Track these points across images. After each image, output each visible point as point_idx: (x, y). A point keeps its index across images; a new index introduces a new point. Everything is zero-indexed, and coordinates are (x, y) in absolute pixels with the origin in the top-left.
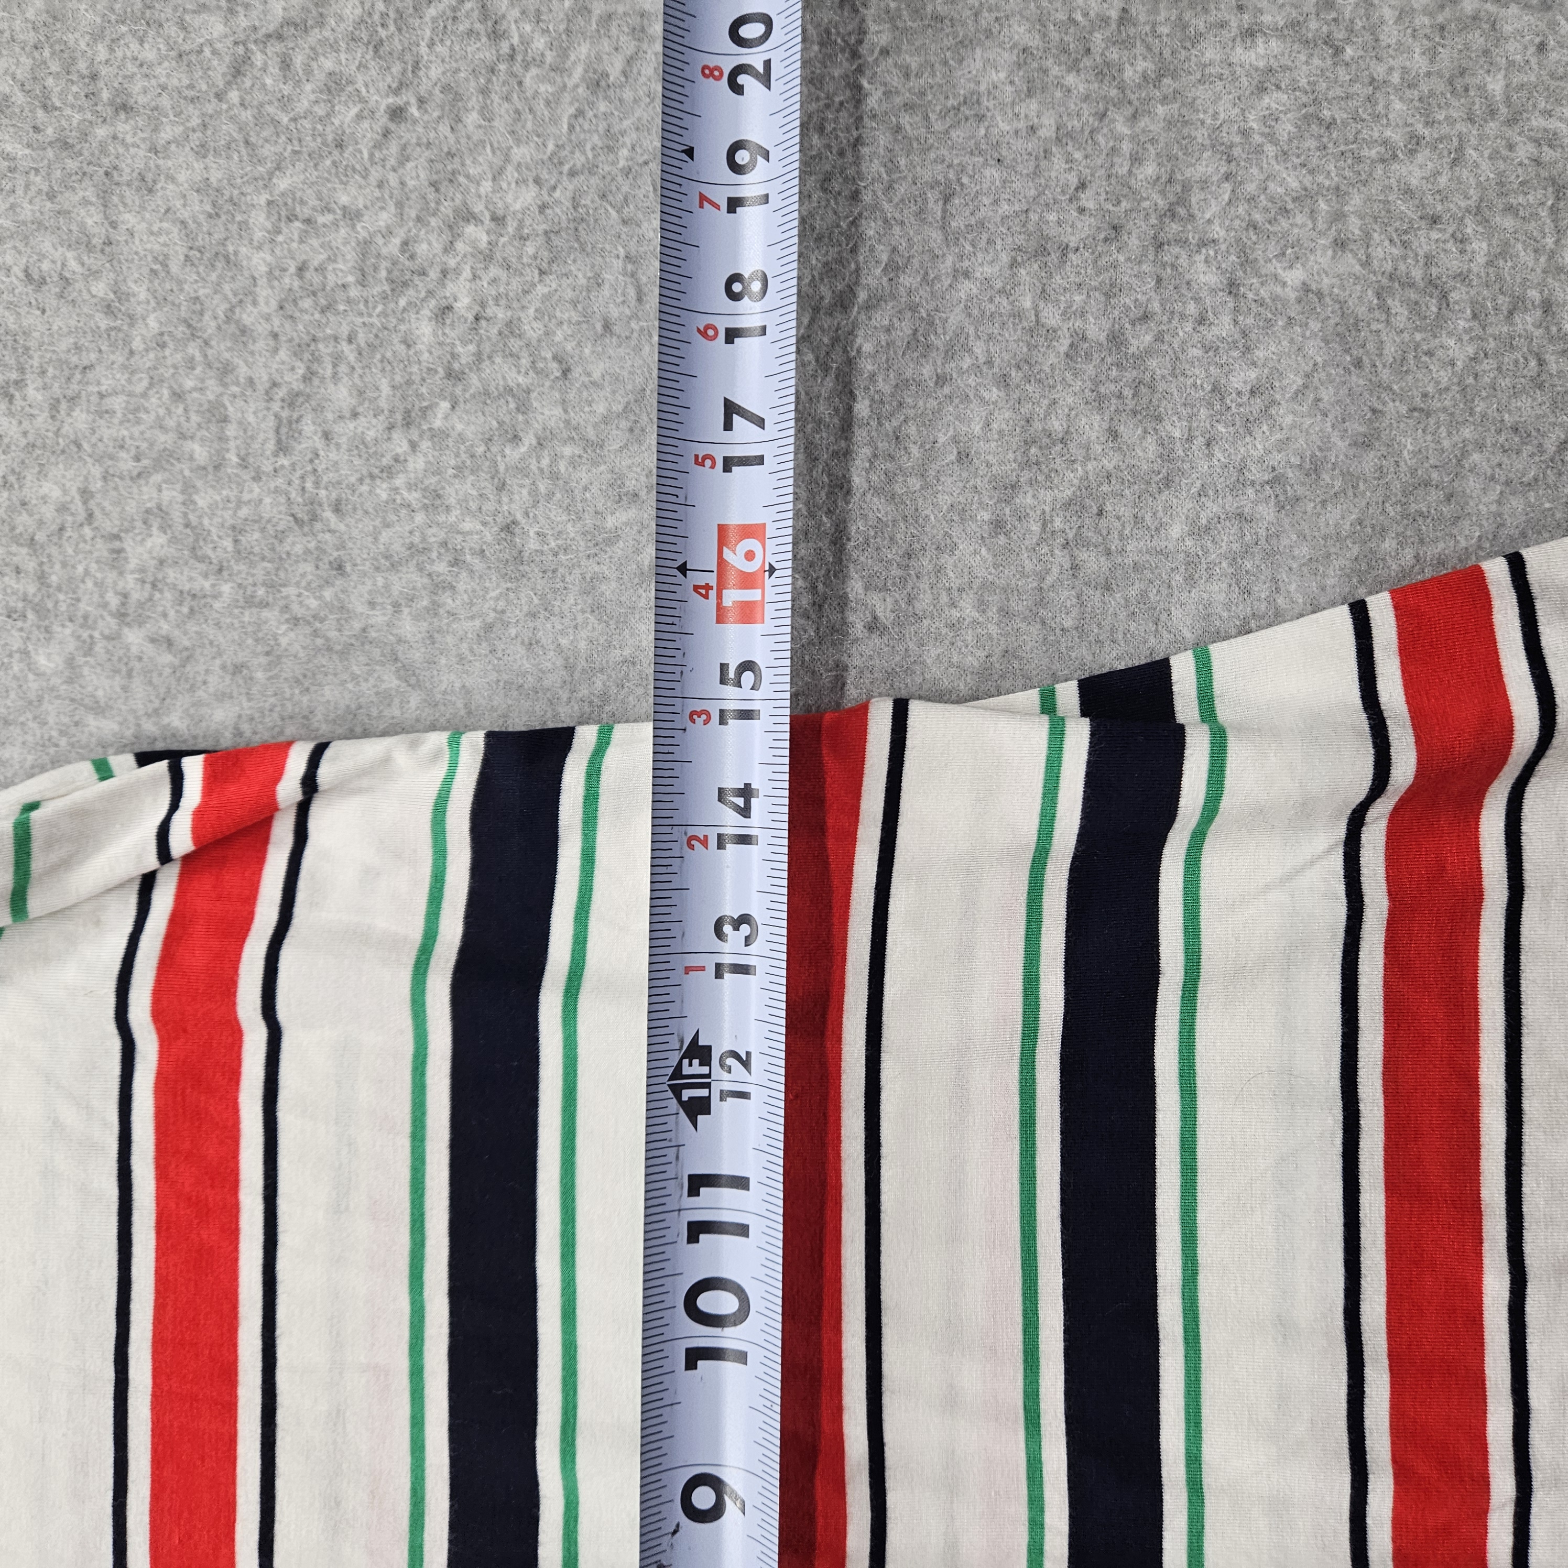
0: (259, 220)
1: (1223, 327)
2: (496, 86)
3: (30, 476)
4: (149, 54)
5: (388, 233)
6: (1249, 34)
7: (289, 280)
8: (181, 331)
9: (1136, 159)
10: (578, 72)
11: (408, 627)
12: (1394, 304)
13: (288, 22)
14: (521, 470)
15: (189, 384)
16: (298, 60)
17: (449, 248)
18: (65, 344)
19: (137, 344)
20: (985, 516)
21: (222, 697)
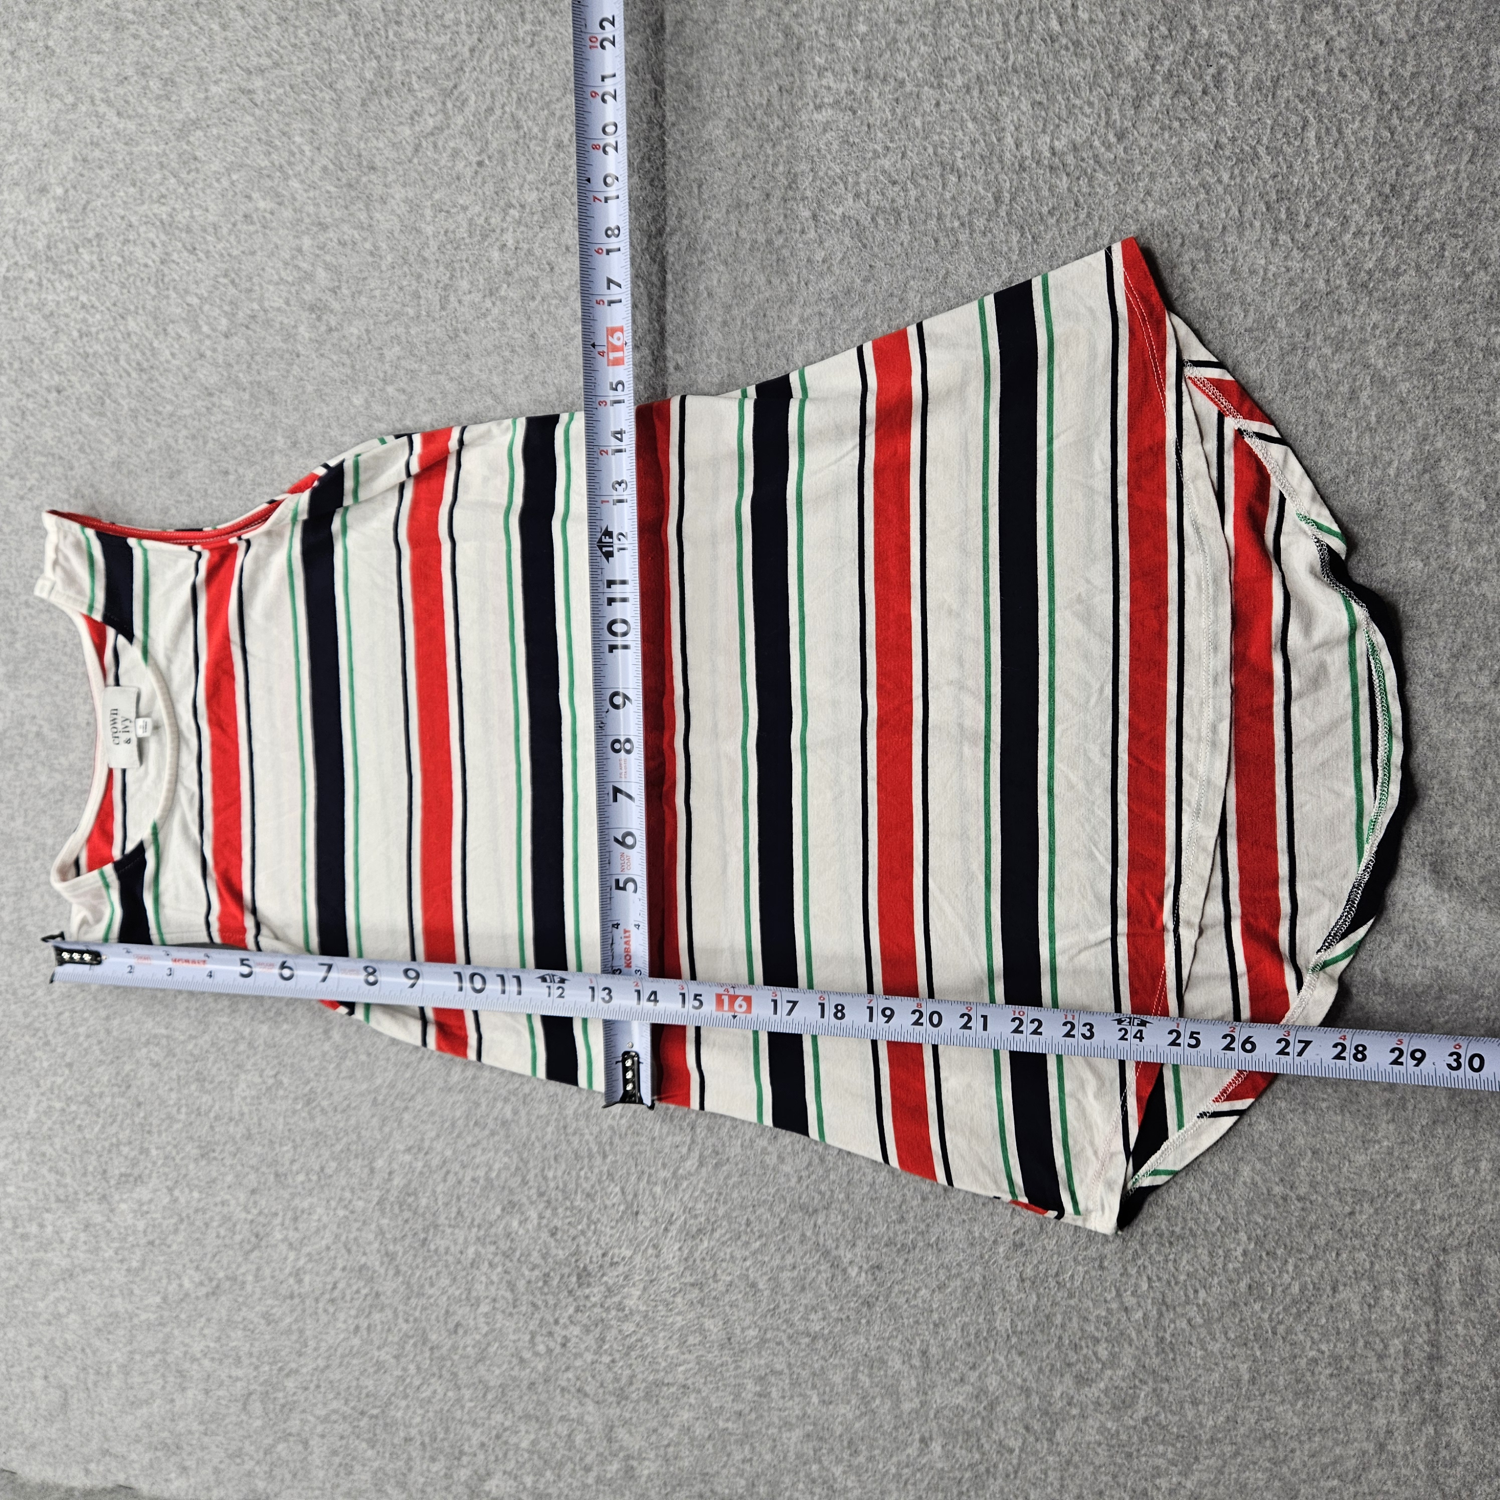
0: (428, 213)
1: (812, 234)
2: (519, 149)
3: (345, 325)
4: (381, 145)
5: (480, 215)
6: (818, 108)
7: (442, 237)
8: (400, 261)
9: (775, 165)
10: (551, 141)
11: (496, 380)
12: (881, 222)
13: (436, 128)
14: (536, 311)
15: (405, 283)
16: (440, 144)
17: (503, 220)
18: (356, 269)
19: (384, 268)
20: (719, 319)
21: (426, 412)
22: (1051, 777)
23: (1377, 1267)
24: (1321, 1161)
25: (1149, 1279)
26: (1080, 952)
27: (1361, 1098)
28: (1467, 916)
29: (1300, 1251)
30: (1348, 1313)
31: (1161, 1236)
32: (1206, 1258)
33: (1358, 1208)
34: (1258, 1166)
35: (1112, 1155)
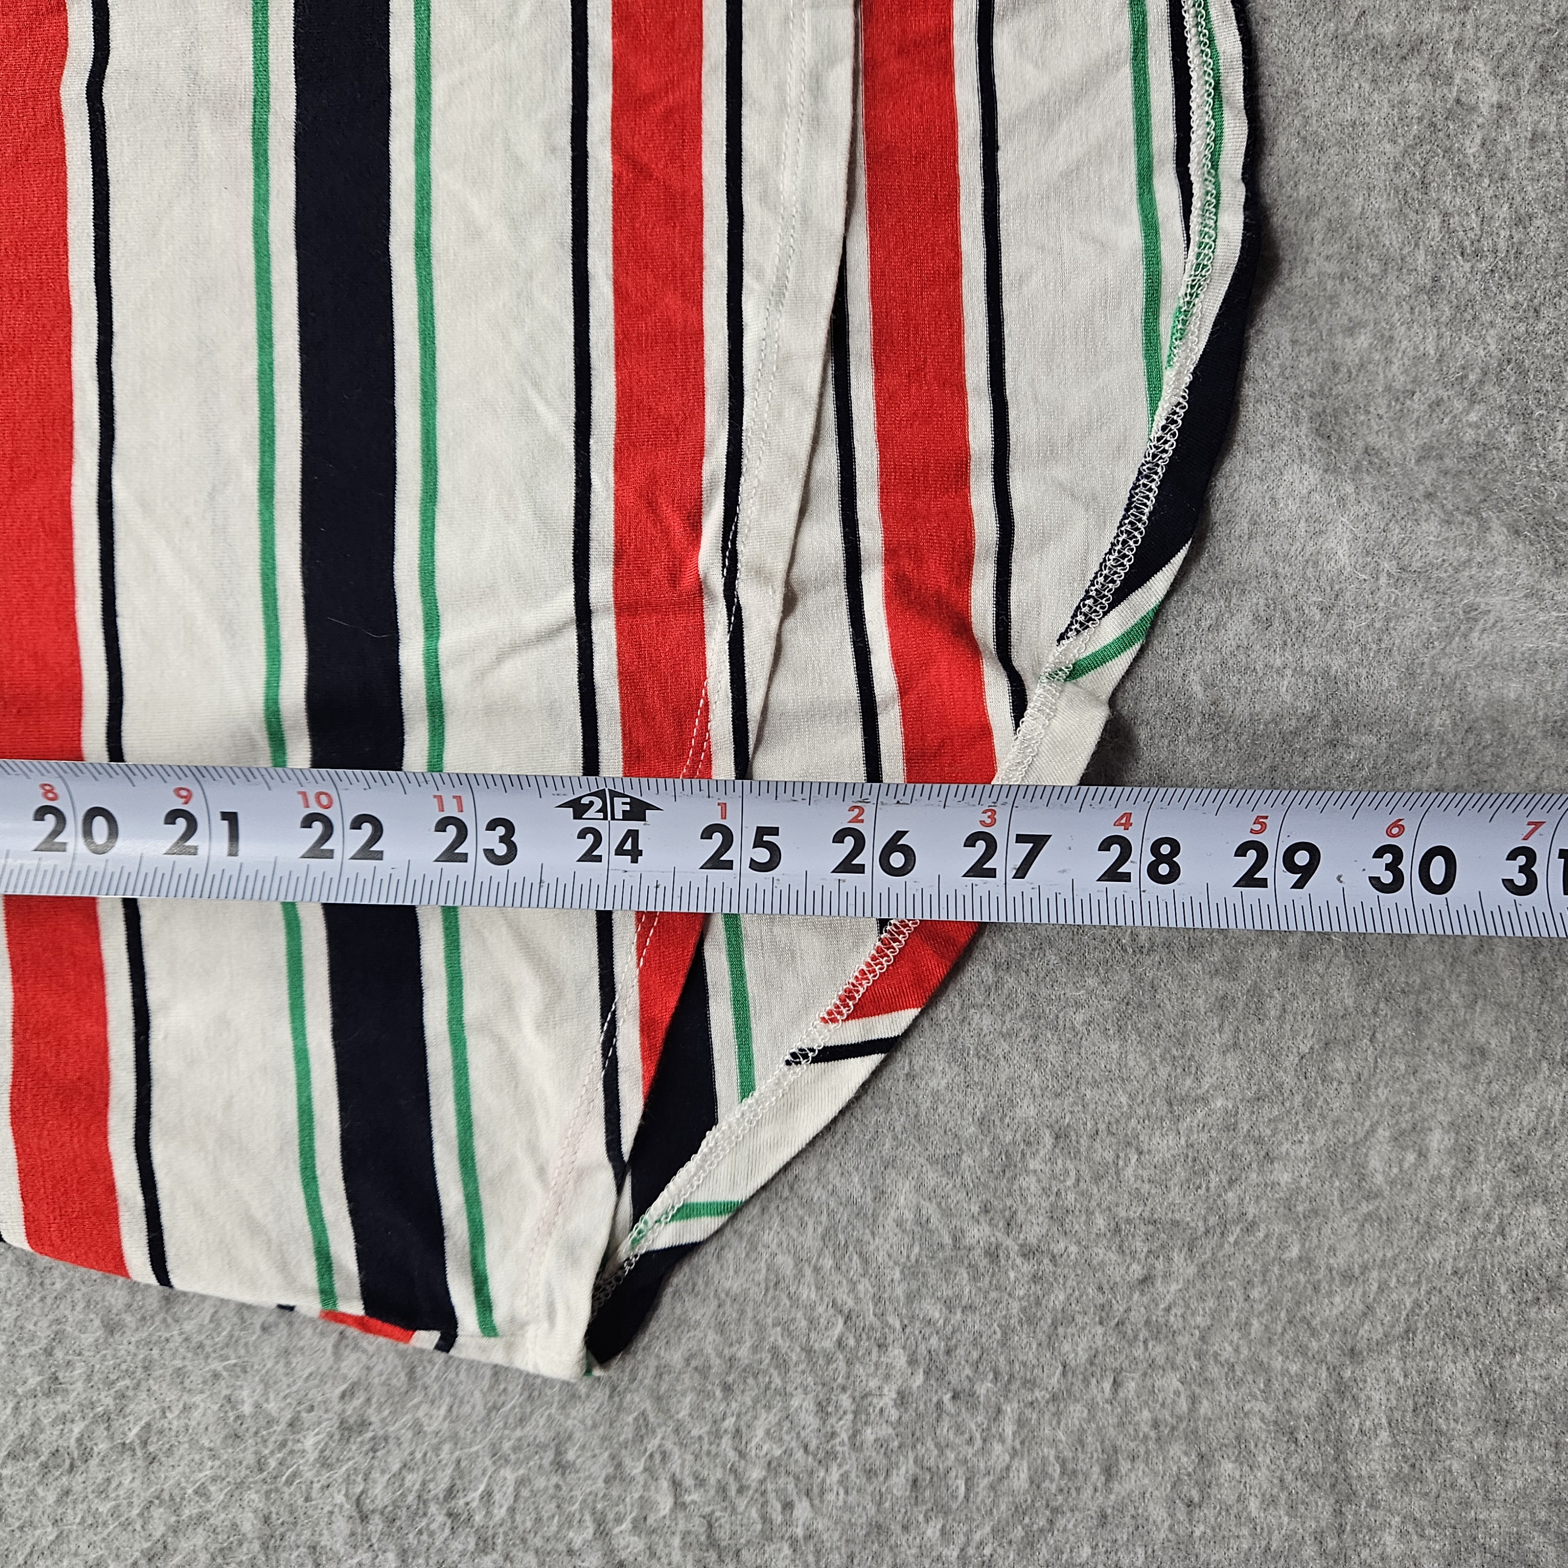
22: (424, 209)
23: (1205, 1408)
24: (1076, 1155)
25: (676, 1484)
26: (500, 659)
27: (1161, 996)
28: (1396, 534)
29: (1030, 1384)
30: (1140, 1526)
31: (704, 1372)
32: (810, 1420)
33: (1160, 1265)
34: (932, 1177)
35: (582, 1175)
